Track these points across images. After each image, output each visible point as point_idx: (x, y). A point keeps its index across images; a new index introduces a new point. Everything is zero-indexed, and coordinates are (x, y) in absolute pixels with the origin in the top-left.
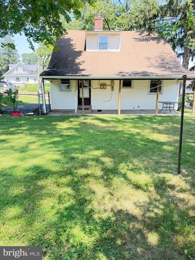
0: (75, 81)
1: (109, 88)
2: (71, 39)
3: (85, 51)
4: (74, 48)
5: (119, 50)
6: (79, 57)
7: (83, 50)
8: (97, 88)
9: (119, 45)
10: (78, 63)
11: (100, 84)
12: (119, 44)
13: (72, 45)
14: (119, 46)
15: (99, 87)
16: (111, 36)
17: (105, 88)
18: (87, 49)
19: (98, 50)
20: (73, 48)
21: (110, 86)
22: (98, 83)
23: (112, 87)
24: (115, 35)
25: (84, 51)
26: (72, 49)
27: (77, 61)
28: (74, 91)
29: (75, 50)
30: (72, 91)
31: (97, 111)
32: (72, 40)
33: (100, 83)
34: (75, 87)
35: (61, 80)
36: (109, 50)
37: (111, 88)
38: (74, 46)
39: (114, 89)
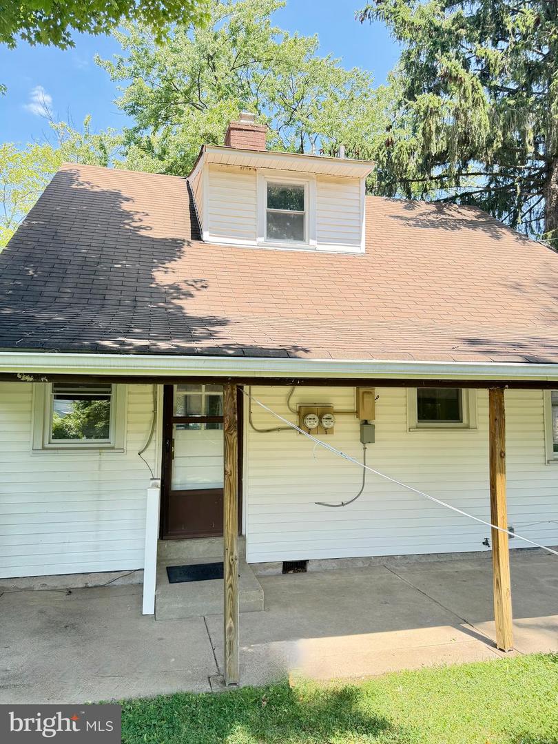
0: (149, 387)
1: (346, 428)
2: (125, 195)
3: (195, 243)
4: (140, 228)
5: (361, 249)
6: (170, 261)
7: (186, 234)
8: (279, 429)
9: (360, 227)
10: (171, 287)
11: (295, 408)
12: (360, 221)
13: (128, 215)
14: (361, 230)
15: (292, 420)
16: (323, 184)
17: (326, 431)
18: (206, 235)
19: (261, 240)
20: (134, 224)
21: (353, 418)
22: (283, 400)
23: (366, 422)
24: (338, 182)
25: (190, 240)
26: (127, 227)
27: (162, 278)
28: (140, 446)
29: (143, 233)
30: (122, 450)
31: (280, 569)
32: (127, 200)
33: (294, 401)
34: (147, 427)
35: (55, 386)
36: (312, 242)
37: (358, 427)
38: (136, 217)
39: (377, 436)
